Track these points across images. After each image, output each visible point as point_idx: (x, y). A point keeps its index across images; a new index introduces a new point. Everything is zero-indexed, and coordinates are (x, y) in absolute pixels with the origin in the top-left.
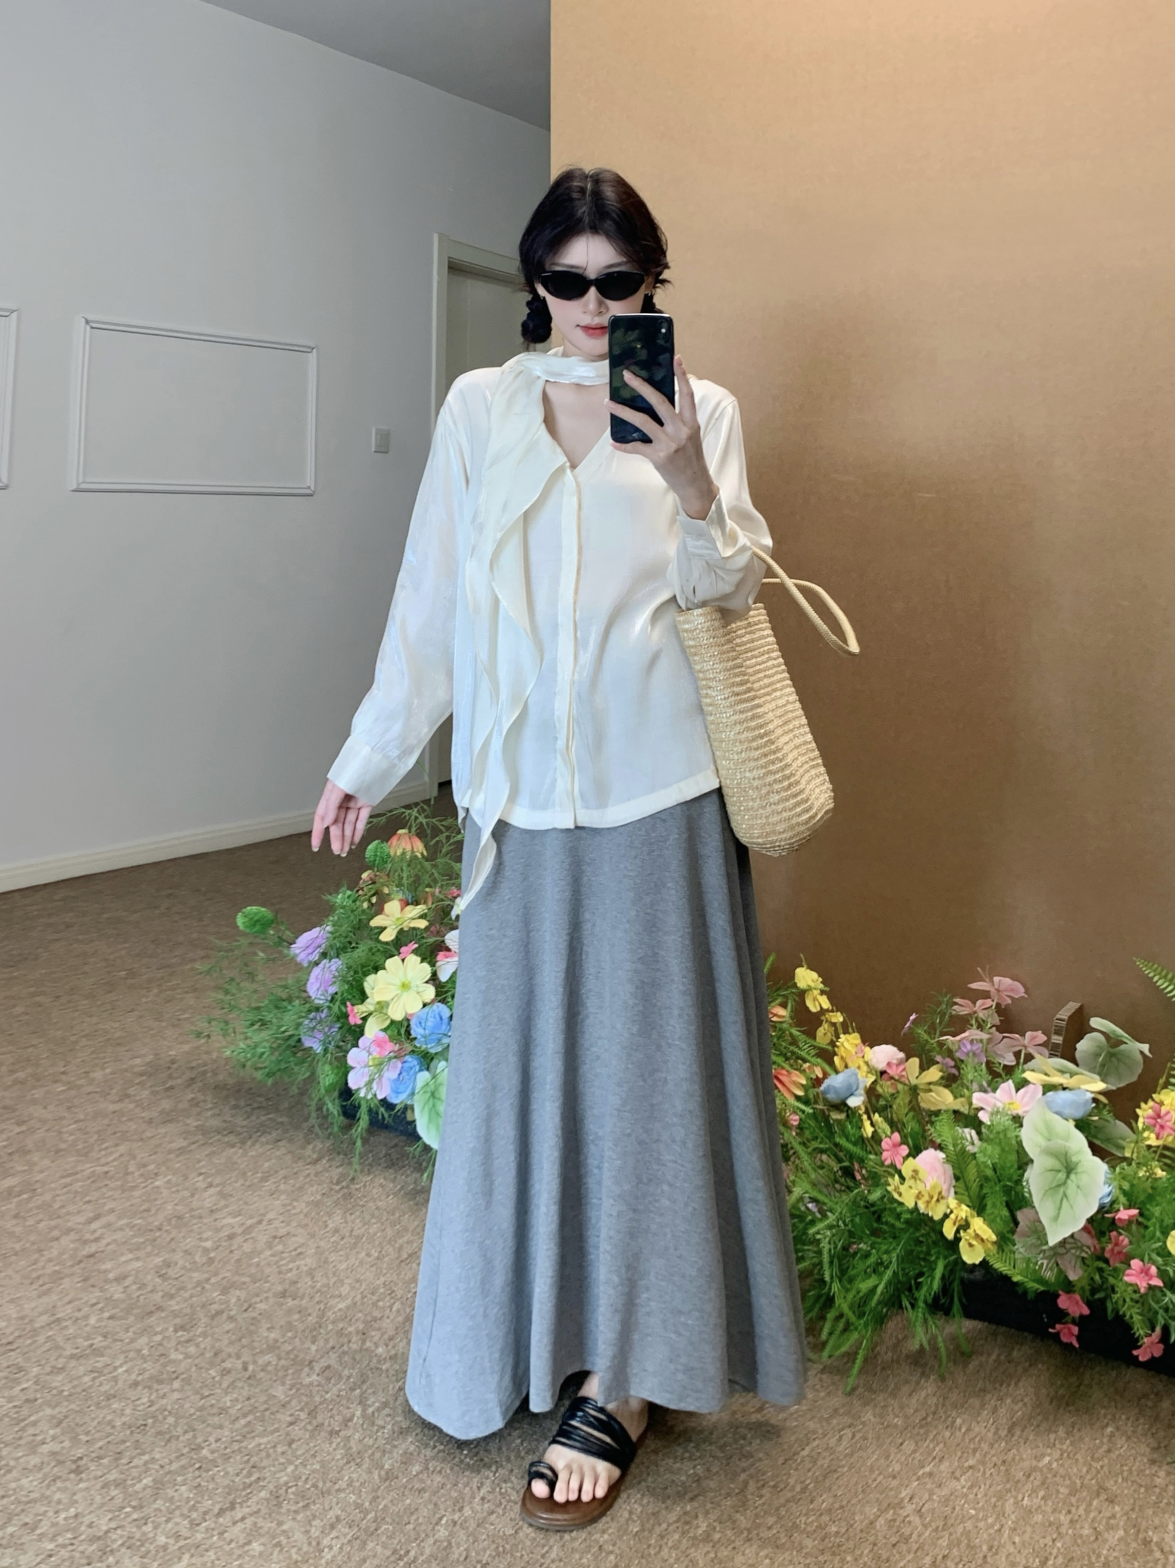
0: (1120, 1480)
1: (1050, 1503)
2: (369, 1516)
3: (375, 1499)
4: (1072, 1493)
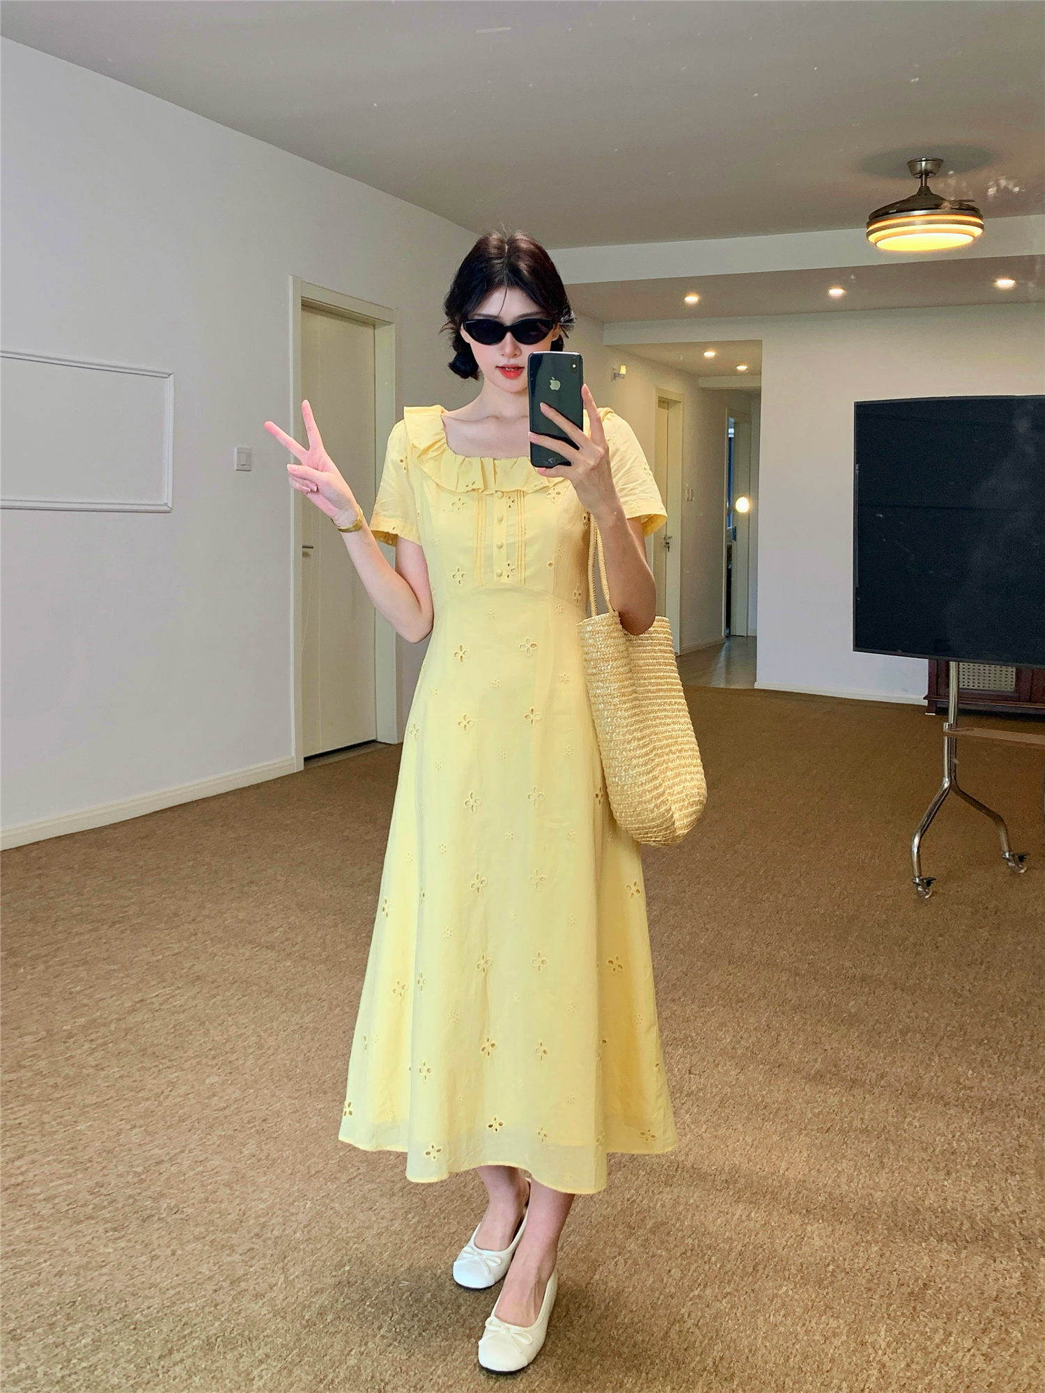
0: (843, 1302)
1: (789, 1318)
2: (295, 1352)
3: (299, 1340)
4: (806, 1310)
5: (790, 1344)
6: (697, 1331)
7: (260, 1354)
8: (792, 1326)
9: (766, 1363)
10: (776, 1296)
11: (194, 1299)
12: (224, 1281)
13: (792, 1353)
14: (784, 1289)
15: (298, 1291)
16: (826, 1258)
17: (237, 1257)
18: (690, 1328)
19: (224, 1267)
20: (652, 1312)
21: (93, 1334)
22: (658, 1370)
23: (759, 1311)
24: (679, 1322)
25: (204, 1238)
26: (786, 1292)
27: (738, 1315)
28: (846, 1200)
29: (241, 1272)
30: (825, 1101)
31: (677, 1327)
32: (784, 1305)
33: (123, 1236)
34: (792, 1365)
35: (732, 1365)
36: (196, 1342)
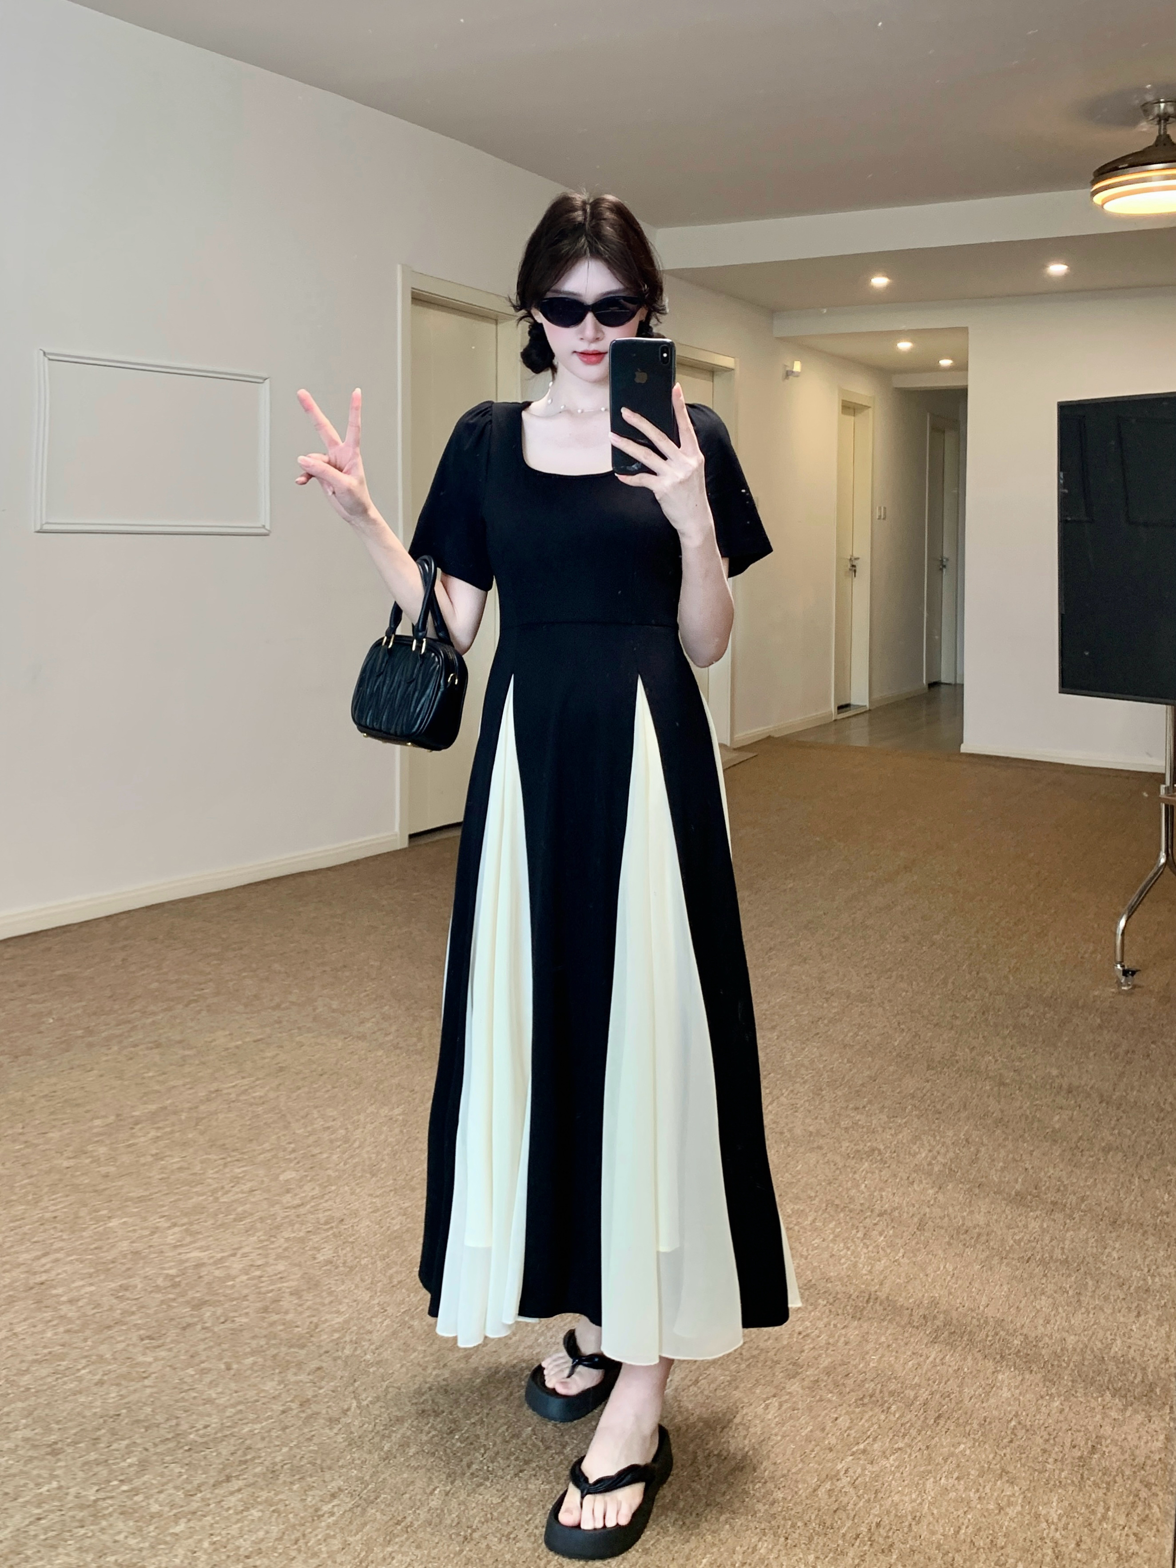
5: (961, 1512)
6: (852, 1491)
7: (333, 1486)
8: (964, 1491)
9: (933, 1533)
10: (952, 1454)
11: (257, 1420)
12: (292, 1401)
13: (963, 1524)
14: (962, 1446)
15: (375, 1419)
16: (1010, 1412)
17: (303, 1377)
18: (843, 1487)
19: (290, 1386)
20: (800, 1466)
21: (141, 1452)
22: (800, 1534)
23: (930, 1472)
24: (832, 1479)
25: (264, 1351)
26: (963, 1453)
27: (905, 1475)
28: (1041, 1345)
29: (310, 1394)
30: (1026, 1226)
31: (828, 1486)
32: (958, 1466)
33: (163, 1345)
34: (962, 1537)
35: (890, 1534)
36: (258, 1470)
